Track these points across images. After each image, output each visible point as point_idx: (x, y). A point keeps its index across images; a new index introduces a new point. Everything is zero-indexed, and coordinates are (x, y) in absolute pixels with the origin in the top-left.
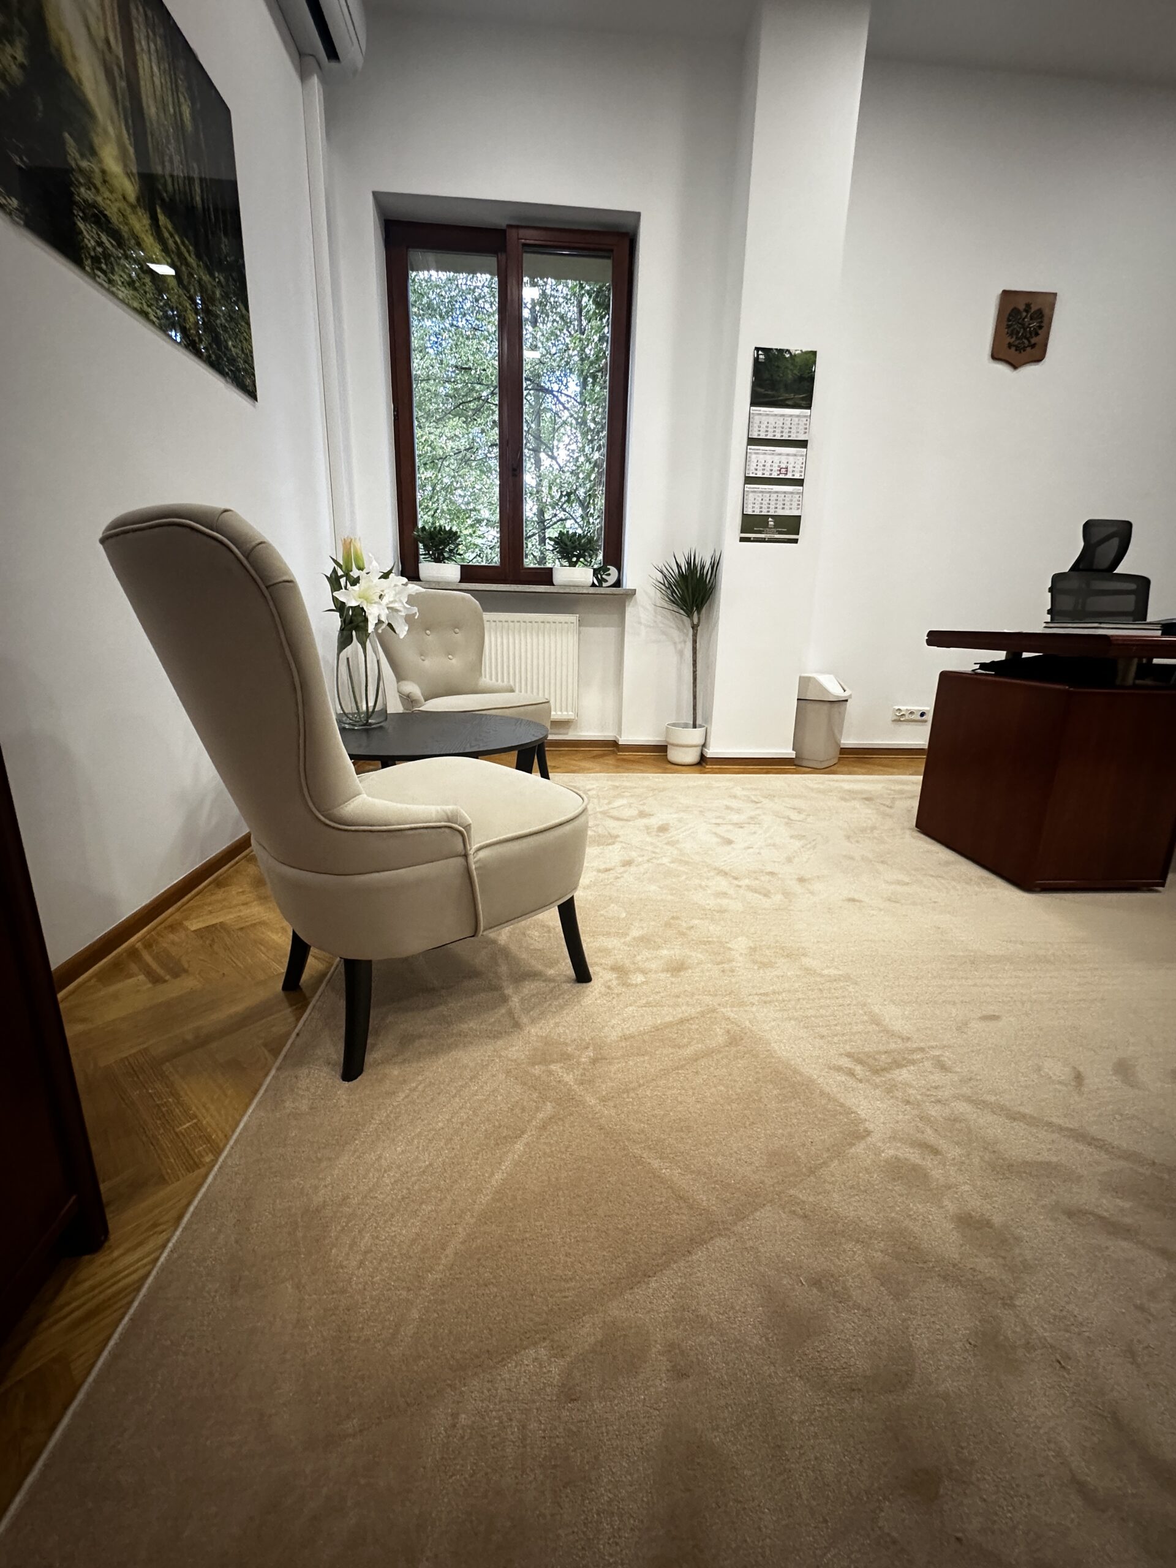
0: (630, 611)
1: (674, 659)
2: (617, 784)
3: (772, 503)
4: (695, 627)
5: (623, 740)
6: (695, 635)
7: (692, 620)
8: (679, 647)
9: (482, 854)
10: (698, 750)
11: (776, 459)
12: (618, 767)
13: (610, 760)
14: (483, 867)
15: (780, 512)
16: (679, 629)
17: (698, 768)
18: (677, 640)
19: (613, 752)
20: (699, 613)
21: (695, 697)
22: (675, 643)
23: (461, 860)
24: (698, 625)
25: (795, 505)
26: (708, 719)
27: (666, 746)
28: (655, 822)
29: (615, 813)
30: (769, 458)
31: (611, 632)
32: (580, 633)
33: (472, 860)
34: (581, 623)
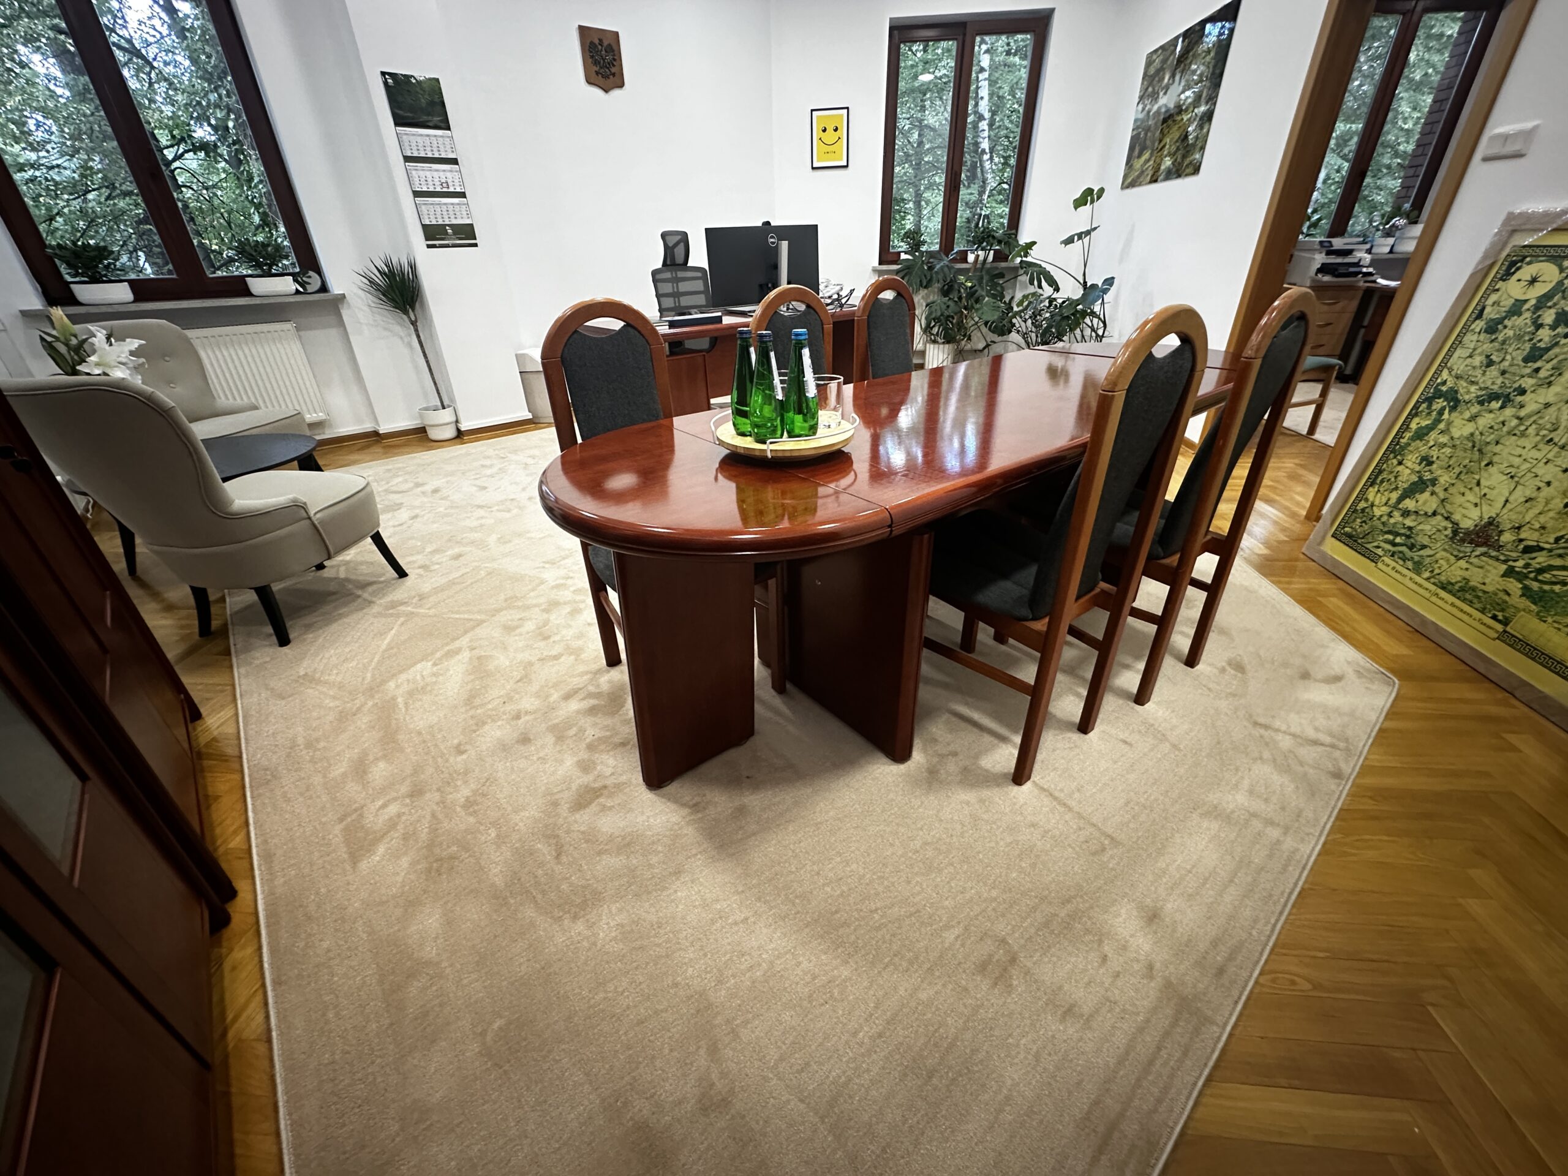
0: (346, 314)
1: (406, 351)
2: (390, 467)
3: (445, 213)
4: (414, 323)
5: (382, 430)
6: (416, 330)
7: (409, 317)
8: (406, 340)
9: (318, 516)
10: (454, 426)
11: (436, 174)
12: (385, 453)
13: (377, 449)
14: (321, 522)
15: (454, 222)
16: (401, 325)
17: (458, 440)
18: (402, 334)
19: (377, 442)
20: (413, 310)
21: (435, 384)
22: (401, 338)
23: (307, 522)
24: (416, 321)
25: (465, 215)
26: (452, 400)
27: (424, 428)
28: (428, 488)
29: (394, 489)
30: (428, 174)
31: (333, 333)
32: (300, 337)
33: (314, 519)
34: (298, 329)
